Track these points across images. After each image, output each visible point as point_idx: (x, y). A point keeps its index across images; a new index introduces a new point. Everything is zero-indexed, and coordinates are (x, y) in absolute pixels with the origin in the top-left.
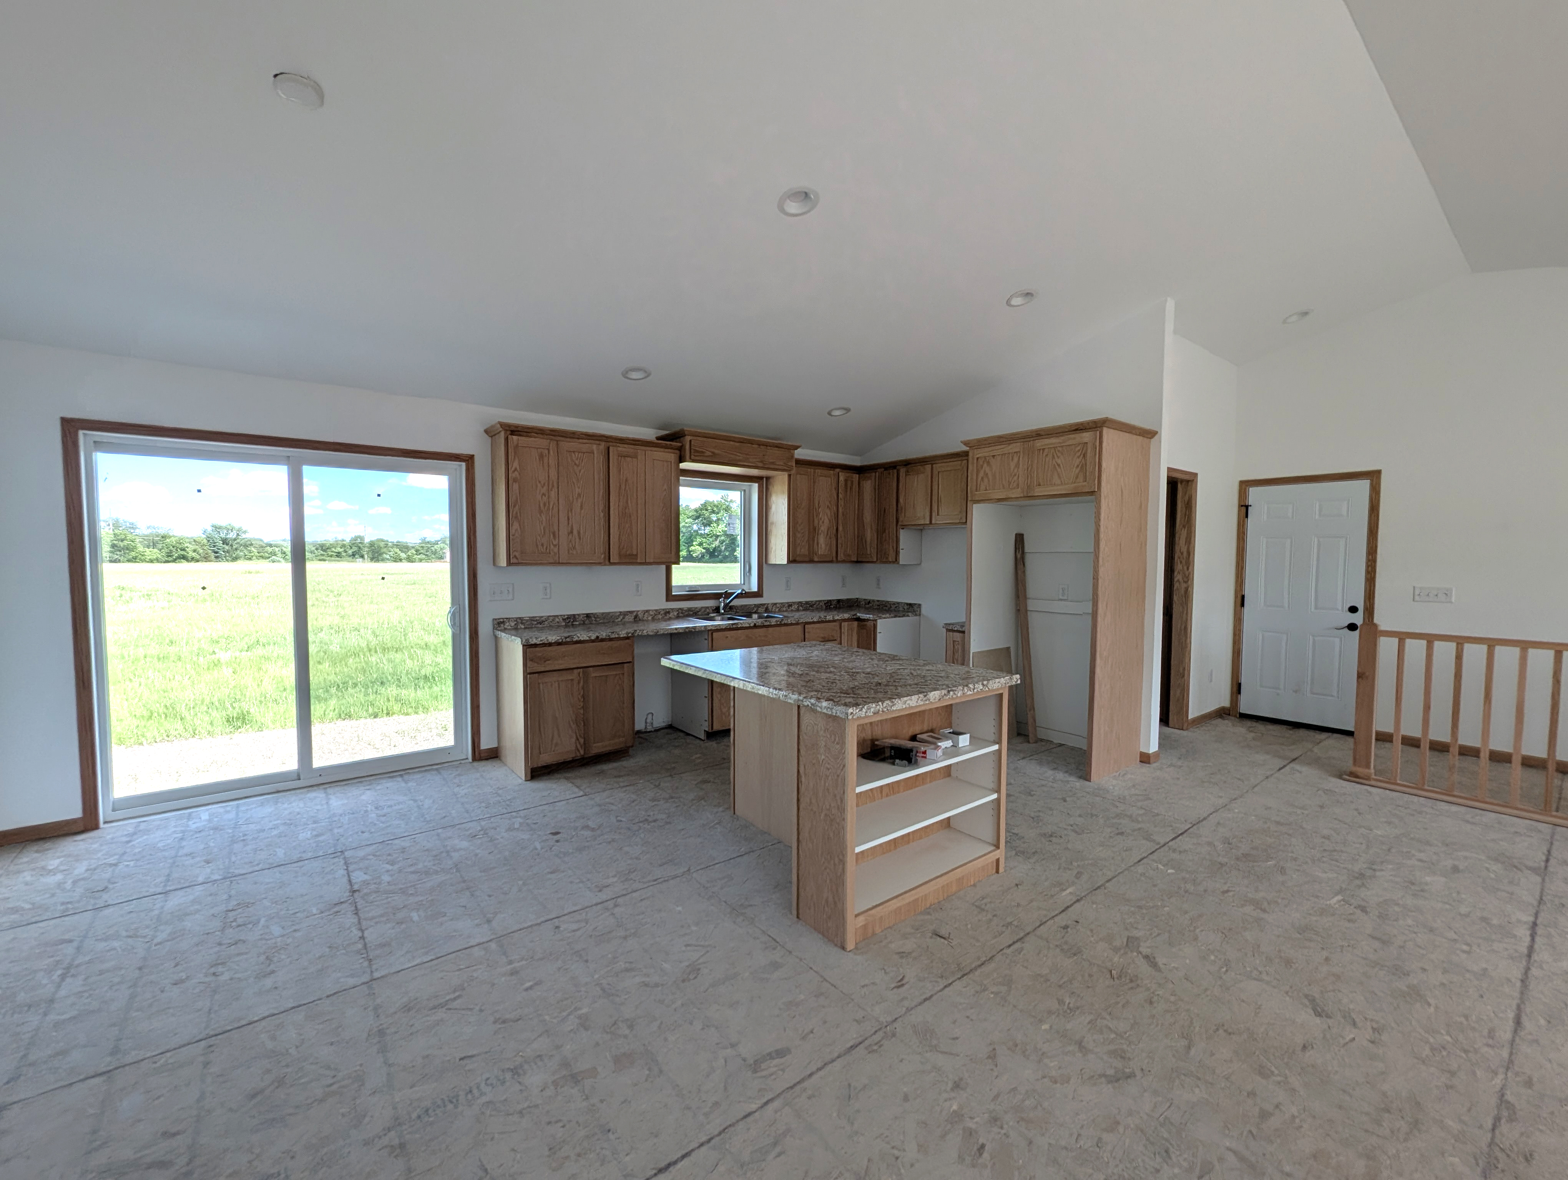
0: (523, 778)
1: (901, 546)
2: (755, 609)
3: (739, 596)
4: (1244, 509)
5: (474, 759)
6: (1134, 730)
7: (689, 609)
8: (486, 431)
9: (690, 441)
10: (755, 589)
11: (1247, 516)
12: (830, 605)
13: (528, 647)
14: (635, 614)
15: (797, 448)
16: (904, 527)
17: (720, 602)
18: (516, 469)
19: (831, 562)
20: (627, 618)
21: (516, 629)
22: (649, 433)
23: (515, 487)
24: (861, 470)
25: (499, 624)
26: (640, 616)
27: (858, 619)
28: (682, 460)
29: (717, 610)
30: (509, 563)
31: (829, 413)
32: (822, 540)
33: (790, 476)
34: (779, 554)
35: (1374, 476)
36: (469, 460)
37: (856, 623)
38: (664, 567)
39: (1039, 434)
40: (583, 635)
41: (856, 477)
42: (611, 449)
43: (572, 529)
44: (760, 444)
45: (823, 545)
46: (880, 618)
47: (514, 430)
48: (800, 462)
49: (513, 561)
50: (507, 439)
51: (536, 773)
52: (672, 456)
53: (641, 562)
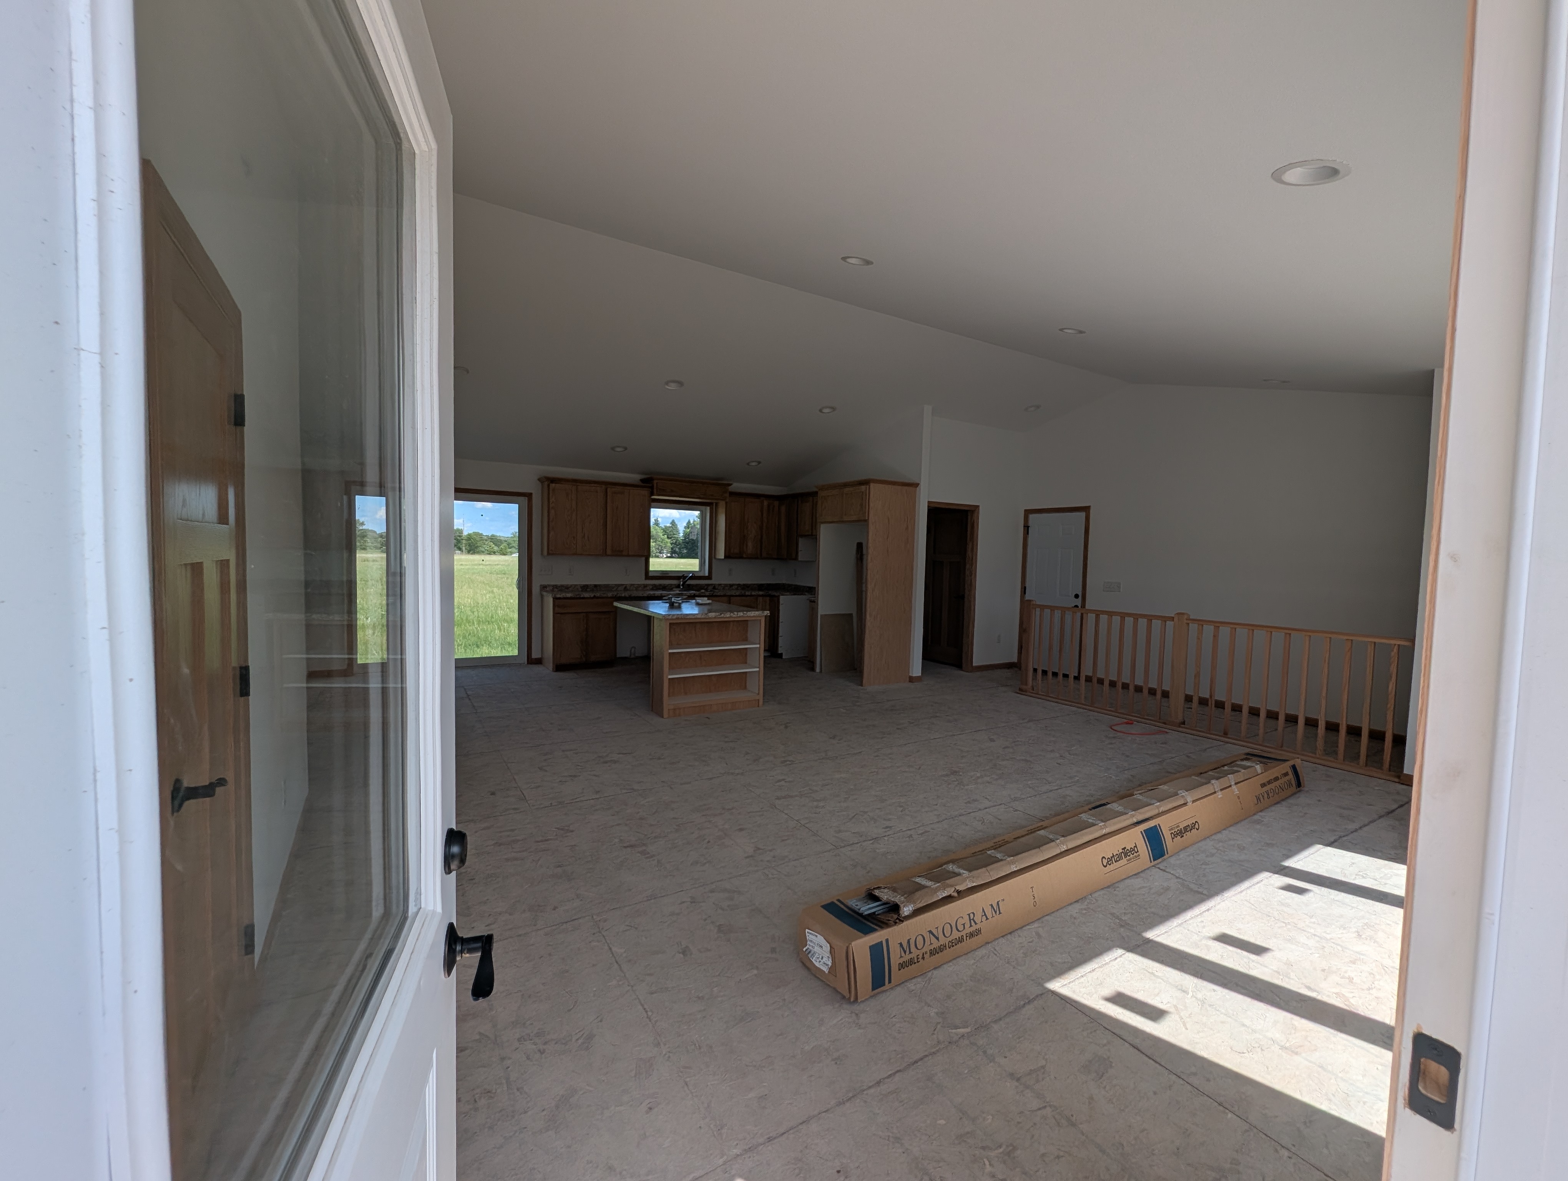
0: (551, 670)
1: (800, 549)
2: (706, 587)
3: (691, 578)
4: (1027, 528)
5: (528, 663)
6: (906, 663)
7: (660, 585)
8: (539, 480)
9: (657, 483)
10: (707, 574)
11: (1028, 534)
12: (761, 587)
13: (555, 599)
14: (625, 586)
15: (730, 485)
16: (802, 536)
17: (681, 582)
18: (553, 502)
19: (757, 558)
20: (620, 588)
21: (552, 591)
22: (635, 478)
23: (552, 512)
24: (780, 498)
25: (544, 588)
26: (628, 587)
27: (770, 596)
28: (652, 494)
29: (678, 586)
30: (549, 554)
31: (748, 464)
32: (750, 544)
33: (726, 503)
34: (721, 554)
35: (1086, 509)
36: (529, 496)
37: (768, 599)
38: (643, 559)
39: (846, 485)
40: (587, 595)
41: (776, 503)
42: (608, 490)
43: (584, 535)
44: (703, 483)
45: (750, 547)
46: (783, 595)
47: (553, 480)
48: (732, 494)
49: (550, 552)
50: (549, 486)
51: (559, 668)
52: (645, 492)
53: (628, 556)
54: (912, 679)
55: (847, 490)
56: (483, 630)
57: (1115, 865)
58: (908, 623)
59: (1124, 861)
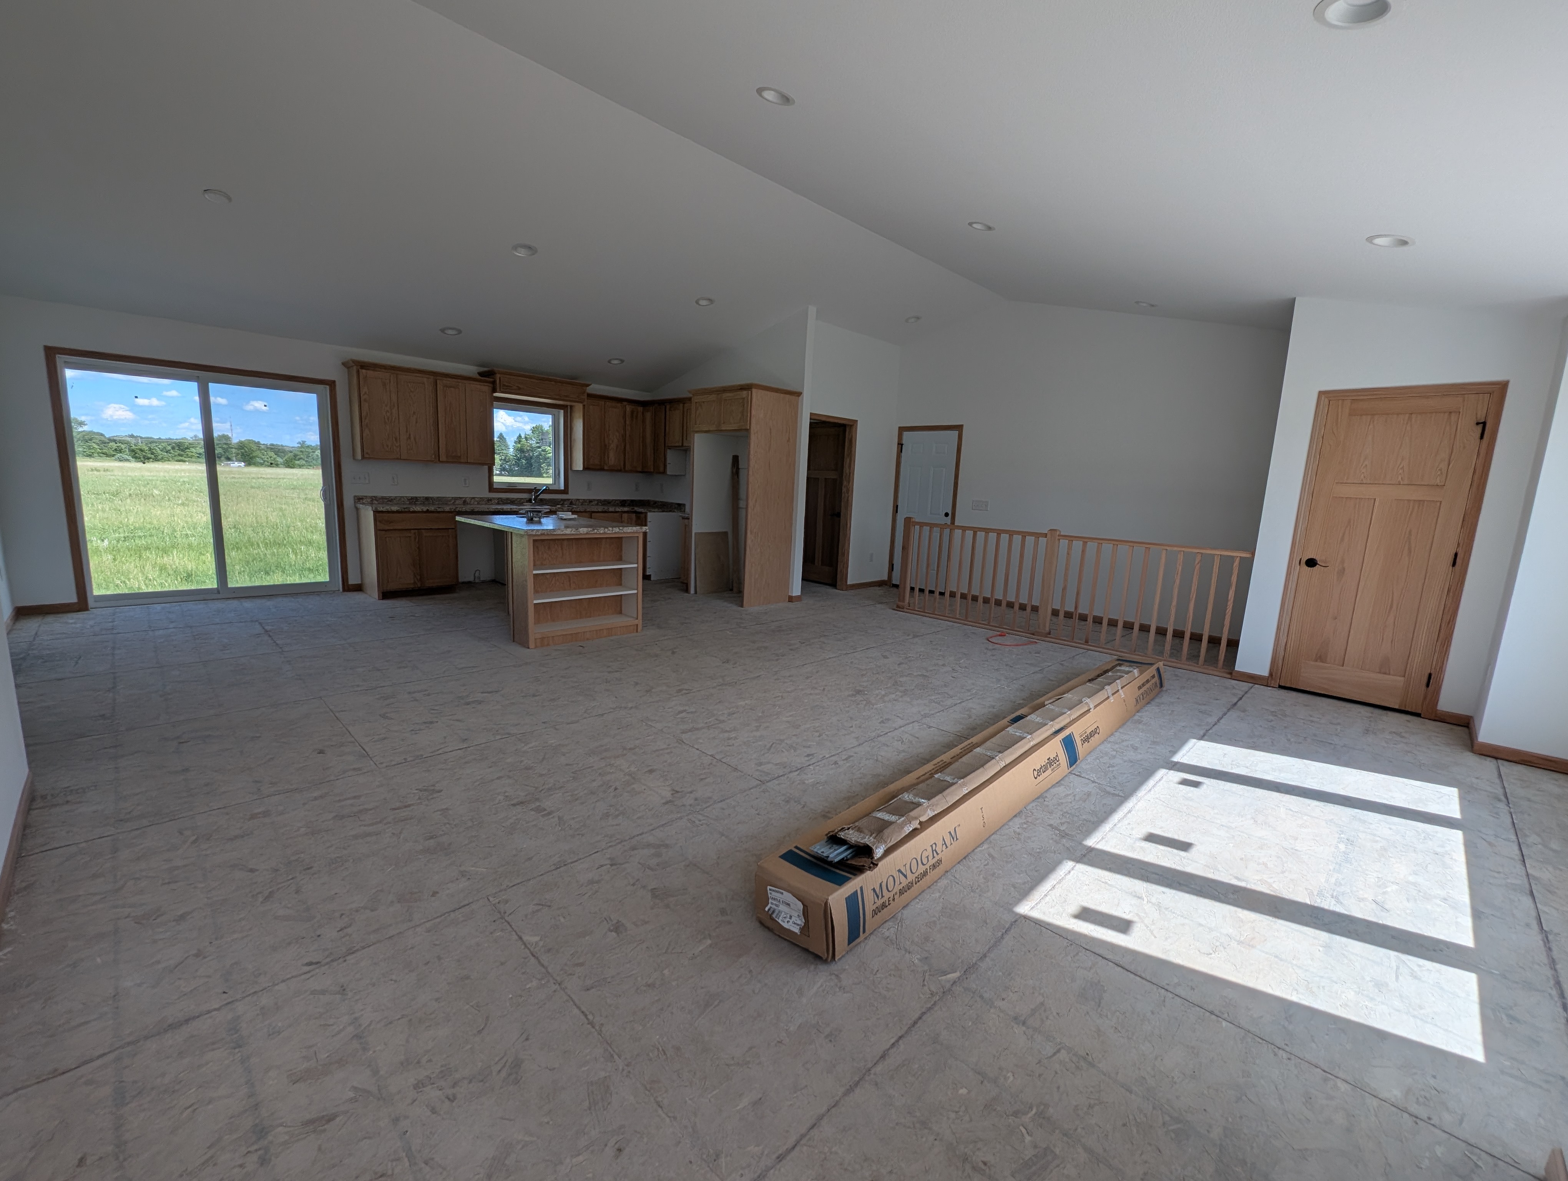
0: (377, 596)
1: (668, 461)
2: (562, 502)
3: (545, 491)
4: (900, 445)
5: (344, 590)
7: (507, 499)
8: (344, 364)
9: (500, 378)
10: (562, 487)
11: (901, 452)
12: (623, 503)
13: (376, 512)
14: (463, 499)
15: (588, 385)
16: (670, 448)
17: (532, 496)
18: (365, 393)
19: (620, 471)
20: (457, 502)
21: (371, 504)
22: (471, 370)
23: (365, 406)
24: (644, 404)
25: (359, 499)
26: (468, 501)
27: (635, 512)
28: (494, 391)
29: (530, 501)
30: (363, 457)
31: (609, 362)
32: (612, 455)
33: (584, 406)
34: (578, 464)
35: (959, 428)
36: (332, 384)
37: (634, 516)
38: (486, 467)
39: (725, 390)
40: (418, 508)
41: (640, 409)
42: (438, 382)
43: (410, 435)
44: (556, 381)
45: (612, 458)
46: (650, 511)
47: (363, 366)
48: (590, 396)
49: (366, 456)
50: (358, 372)
51: (386, 595)
52: (486, 388)
53: (467, 463)
54: (791, 599)
55: (726, 395)
56: (273, 554)
57: (1044, 775)
58: (789, 540)
59: (1049, 771)
